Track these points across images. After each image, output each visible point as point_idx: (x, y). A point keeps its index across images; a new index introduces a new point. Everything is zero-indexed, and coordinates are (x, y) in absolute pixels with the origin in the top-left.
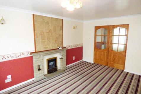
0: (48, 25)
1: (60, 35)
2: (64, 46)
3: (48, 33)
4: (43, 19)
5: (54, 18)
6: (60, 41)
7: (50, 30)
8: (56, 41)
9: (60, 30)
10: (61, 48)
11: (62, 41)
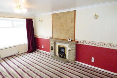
0: (60, 19)
1: (71, 27)
2: (75, 39)
3: (60, 25)
4: (57, 16)
5: (65, 12)
6: (71, 34)
7: (62, 23)
8: (66, 33)
9: (71, 23)
10: (70, 40)
11: (74, 34)
